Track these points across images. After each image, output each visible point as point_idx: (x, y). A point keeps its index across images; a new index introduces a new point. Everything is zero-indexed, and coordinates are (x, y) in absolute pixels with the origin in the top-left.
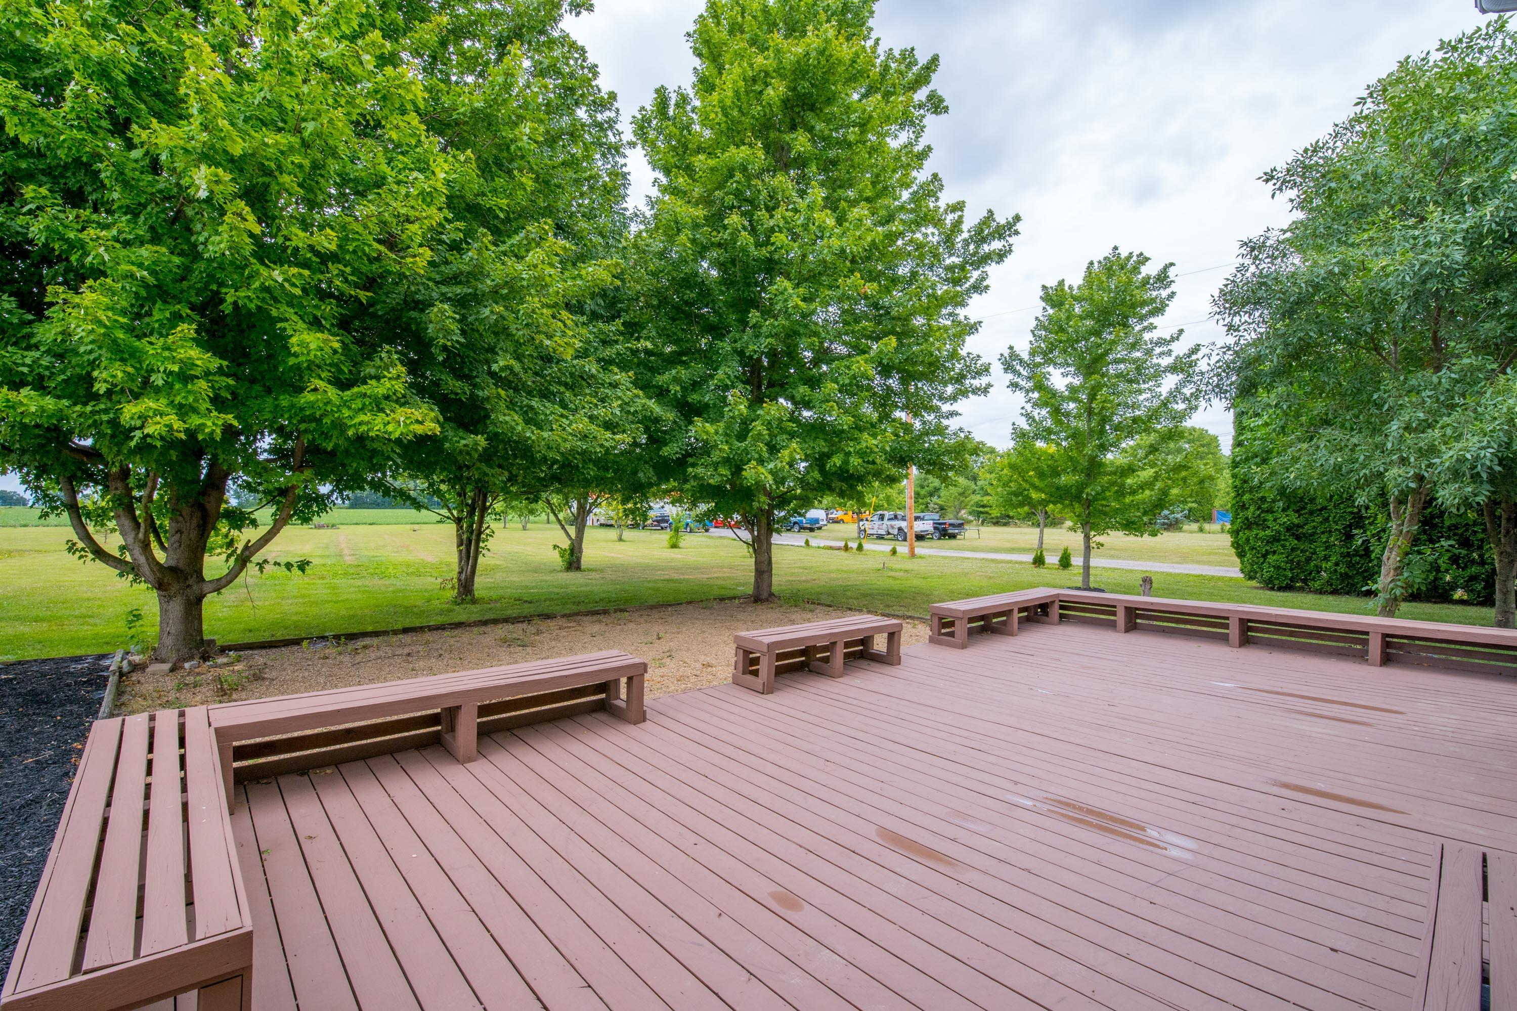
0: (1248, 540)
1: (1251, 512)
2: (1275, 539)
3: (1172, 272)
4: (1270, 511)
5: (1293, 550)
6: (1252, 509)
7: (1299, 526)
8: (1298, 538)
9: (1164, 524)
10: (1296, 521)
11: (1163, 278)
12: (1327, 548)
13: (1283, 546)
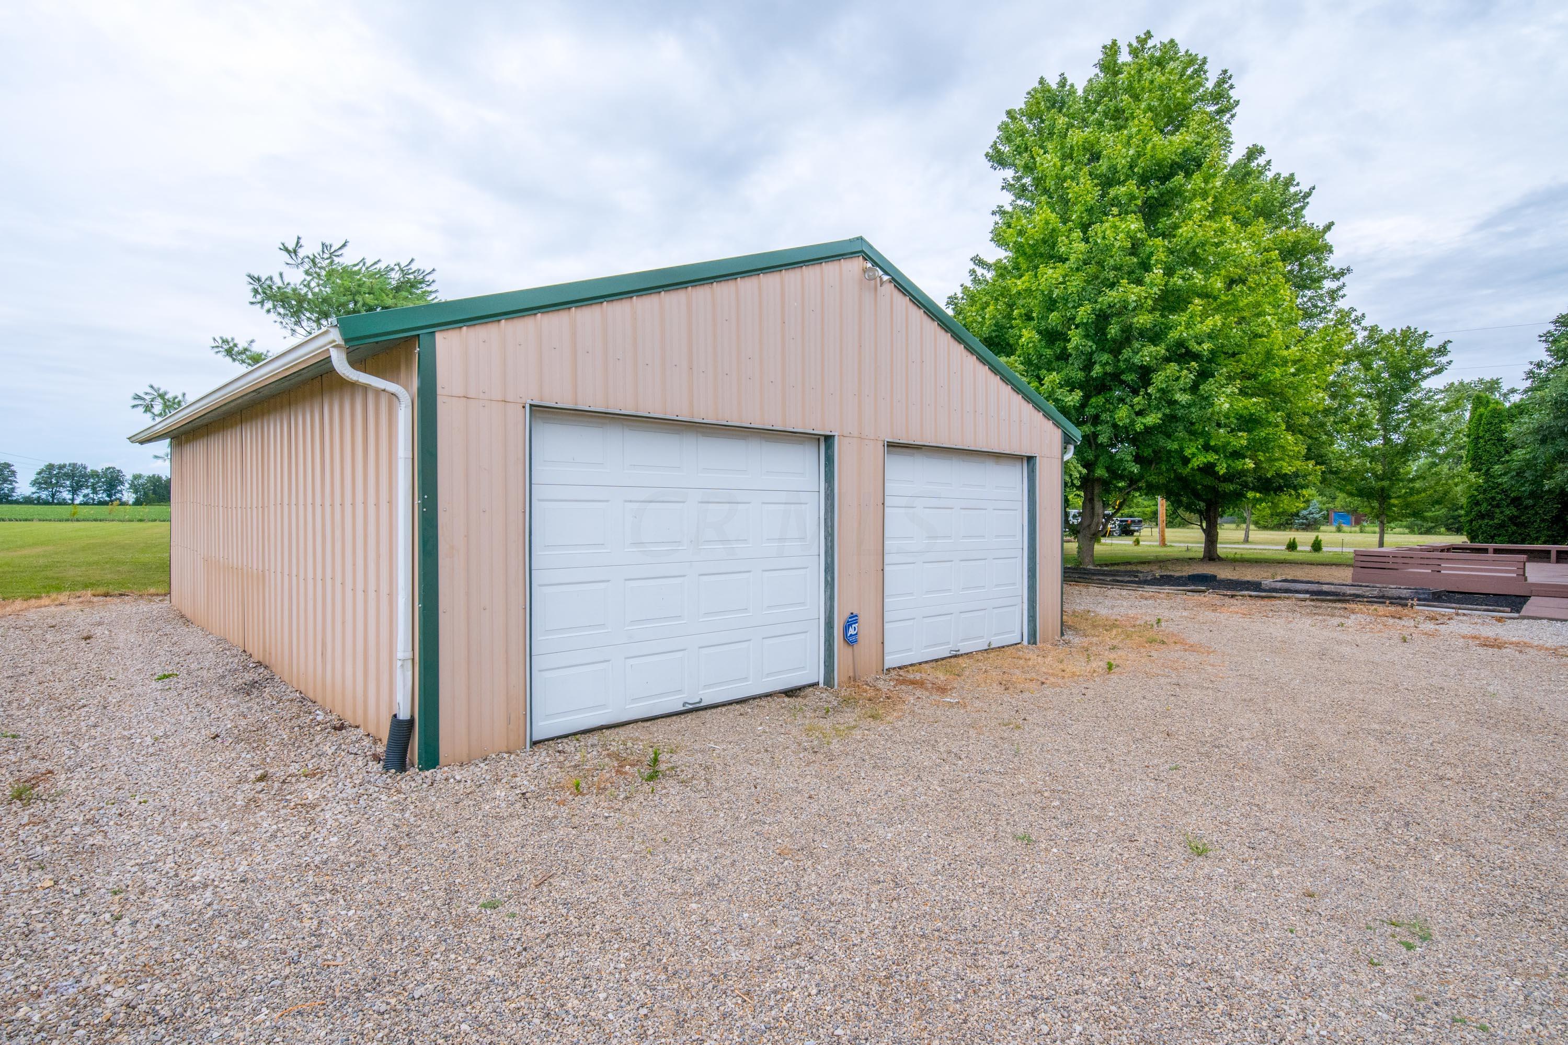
0: (1480, 526)
1: (1484, 507)
2: (1502, 526)
3: (1449, 347)
4: (1498, 506)
5: (1513, 533)
6: (1485, 505)
7: (1517, 517)
8: (1515, 525)
9: (1303, 524)
10: (1515, 513)
11: (1442, 350)
12: (1538, 532)
13: (1507, 531)
